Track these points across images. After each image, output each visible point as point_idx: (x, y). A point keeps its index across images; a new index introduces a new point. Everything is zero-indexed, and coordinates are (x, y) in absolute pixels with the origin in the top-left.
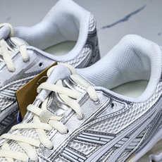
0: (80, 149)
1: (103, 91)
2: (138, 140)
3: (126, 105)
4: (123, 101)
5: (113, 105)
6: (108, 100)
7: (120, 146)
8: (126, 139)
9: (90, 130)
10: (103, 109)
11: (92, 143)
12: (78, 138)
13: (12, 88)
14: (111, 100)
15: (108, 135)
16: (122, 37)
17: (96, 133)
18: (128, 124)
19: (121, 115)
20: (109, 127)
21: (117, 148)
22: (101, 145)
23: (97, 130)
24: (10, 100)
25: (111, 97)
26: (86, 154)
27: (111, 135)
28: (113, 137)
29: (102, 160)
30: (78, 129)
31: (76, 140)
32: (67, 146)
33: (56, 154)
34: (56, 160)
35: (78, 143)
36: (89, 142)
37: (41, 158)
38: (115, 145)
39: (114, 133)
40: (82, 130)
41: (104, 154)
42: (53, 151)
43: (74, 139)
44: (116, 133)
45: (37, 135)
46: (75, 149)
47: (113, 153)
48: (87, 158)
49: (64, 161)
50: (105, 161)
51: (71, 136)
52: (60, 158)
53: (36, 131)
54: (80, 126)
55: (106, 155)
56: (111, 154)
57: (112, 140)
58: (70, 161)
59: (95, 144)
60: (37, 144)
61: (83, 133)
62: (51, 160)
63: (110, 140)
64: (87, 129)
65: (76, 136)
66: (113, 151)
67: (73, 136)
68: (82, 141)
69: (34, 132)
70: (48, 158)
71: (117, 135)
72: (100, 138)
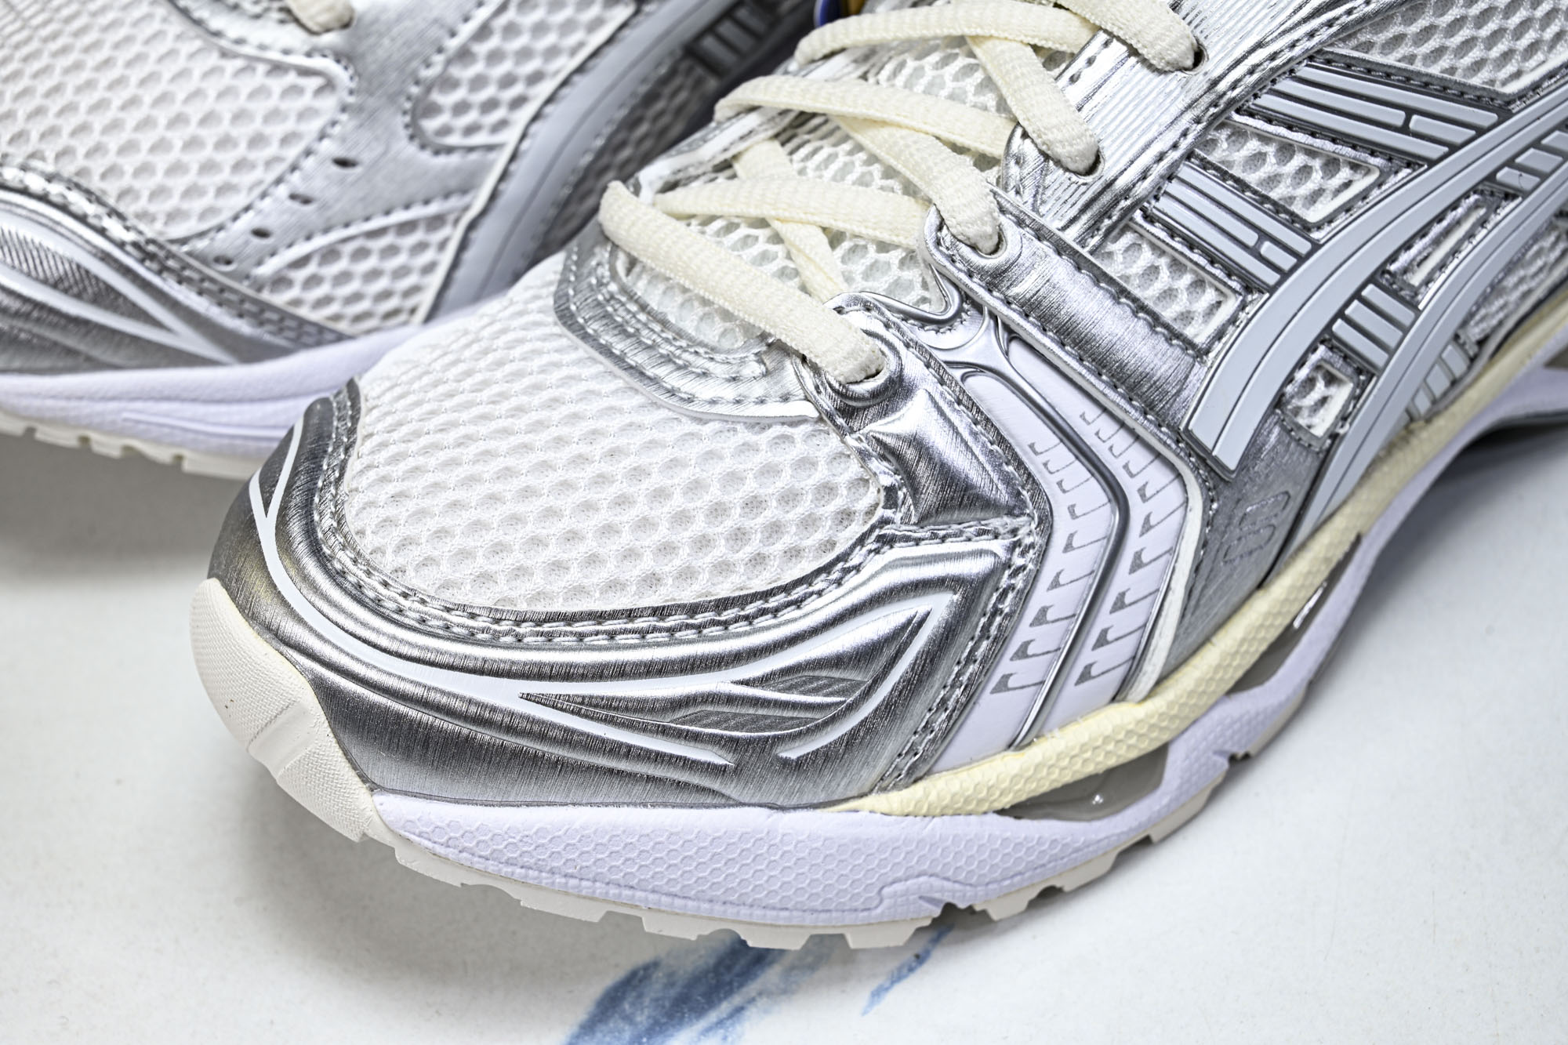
0: (1273, 180)
7: (1527, 182)
9: (1344, 52)
11: (1355, 142)
12: (1267, 101)
15: (1461, 94)
17: (1386, 75)
20: (1468, 44)
21: (1509, 195)
22: (1413, 162)
23: (1391, 59)
26: (1313, 215)
27: (1481, 99)
28: (1490, 117)
29: (1405, 270)
30: (1273, 40)
31: (1252, 115)
32: (1189, 155)
33: (1115, 202)
34: (1111, 247)
35: (1265, 138)
36: (1336, 137)
37: (1020, 223)
38: (1499, 175)
39: (1498, 88)
40: (1297, 51)
41: (1422, 233)
42: (1097, 187)
43: (1238, 111)
44: (1513, 88)
45: (988, 83)
46: (1237, 180)
47: (1484, 232)
48: (1316, 246)
49: (1163, 253)
50: (1428, 281)
51: (1222, 86)
52: (1141, 236)
53: (972, 55)
54: (1283, 17)
55: (1437, 242)
56: (1470, 235)
57: (1481, 131)
58: (1205, 253)
59: (1373, 154)
60: (990, 137)
61: (1304, 71)
62: (1083, 245)
63: (1472, 133)
64: (1332, 45)
65: (1255, 92)
66: (1482, 212)
67: (1233, 87)
68: (1292, 124)
69: (962, 61)
70: (1064, 229)
71: (1514, 107)
72: (1410, 112)
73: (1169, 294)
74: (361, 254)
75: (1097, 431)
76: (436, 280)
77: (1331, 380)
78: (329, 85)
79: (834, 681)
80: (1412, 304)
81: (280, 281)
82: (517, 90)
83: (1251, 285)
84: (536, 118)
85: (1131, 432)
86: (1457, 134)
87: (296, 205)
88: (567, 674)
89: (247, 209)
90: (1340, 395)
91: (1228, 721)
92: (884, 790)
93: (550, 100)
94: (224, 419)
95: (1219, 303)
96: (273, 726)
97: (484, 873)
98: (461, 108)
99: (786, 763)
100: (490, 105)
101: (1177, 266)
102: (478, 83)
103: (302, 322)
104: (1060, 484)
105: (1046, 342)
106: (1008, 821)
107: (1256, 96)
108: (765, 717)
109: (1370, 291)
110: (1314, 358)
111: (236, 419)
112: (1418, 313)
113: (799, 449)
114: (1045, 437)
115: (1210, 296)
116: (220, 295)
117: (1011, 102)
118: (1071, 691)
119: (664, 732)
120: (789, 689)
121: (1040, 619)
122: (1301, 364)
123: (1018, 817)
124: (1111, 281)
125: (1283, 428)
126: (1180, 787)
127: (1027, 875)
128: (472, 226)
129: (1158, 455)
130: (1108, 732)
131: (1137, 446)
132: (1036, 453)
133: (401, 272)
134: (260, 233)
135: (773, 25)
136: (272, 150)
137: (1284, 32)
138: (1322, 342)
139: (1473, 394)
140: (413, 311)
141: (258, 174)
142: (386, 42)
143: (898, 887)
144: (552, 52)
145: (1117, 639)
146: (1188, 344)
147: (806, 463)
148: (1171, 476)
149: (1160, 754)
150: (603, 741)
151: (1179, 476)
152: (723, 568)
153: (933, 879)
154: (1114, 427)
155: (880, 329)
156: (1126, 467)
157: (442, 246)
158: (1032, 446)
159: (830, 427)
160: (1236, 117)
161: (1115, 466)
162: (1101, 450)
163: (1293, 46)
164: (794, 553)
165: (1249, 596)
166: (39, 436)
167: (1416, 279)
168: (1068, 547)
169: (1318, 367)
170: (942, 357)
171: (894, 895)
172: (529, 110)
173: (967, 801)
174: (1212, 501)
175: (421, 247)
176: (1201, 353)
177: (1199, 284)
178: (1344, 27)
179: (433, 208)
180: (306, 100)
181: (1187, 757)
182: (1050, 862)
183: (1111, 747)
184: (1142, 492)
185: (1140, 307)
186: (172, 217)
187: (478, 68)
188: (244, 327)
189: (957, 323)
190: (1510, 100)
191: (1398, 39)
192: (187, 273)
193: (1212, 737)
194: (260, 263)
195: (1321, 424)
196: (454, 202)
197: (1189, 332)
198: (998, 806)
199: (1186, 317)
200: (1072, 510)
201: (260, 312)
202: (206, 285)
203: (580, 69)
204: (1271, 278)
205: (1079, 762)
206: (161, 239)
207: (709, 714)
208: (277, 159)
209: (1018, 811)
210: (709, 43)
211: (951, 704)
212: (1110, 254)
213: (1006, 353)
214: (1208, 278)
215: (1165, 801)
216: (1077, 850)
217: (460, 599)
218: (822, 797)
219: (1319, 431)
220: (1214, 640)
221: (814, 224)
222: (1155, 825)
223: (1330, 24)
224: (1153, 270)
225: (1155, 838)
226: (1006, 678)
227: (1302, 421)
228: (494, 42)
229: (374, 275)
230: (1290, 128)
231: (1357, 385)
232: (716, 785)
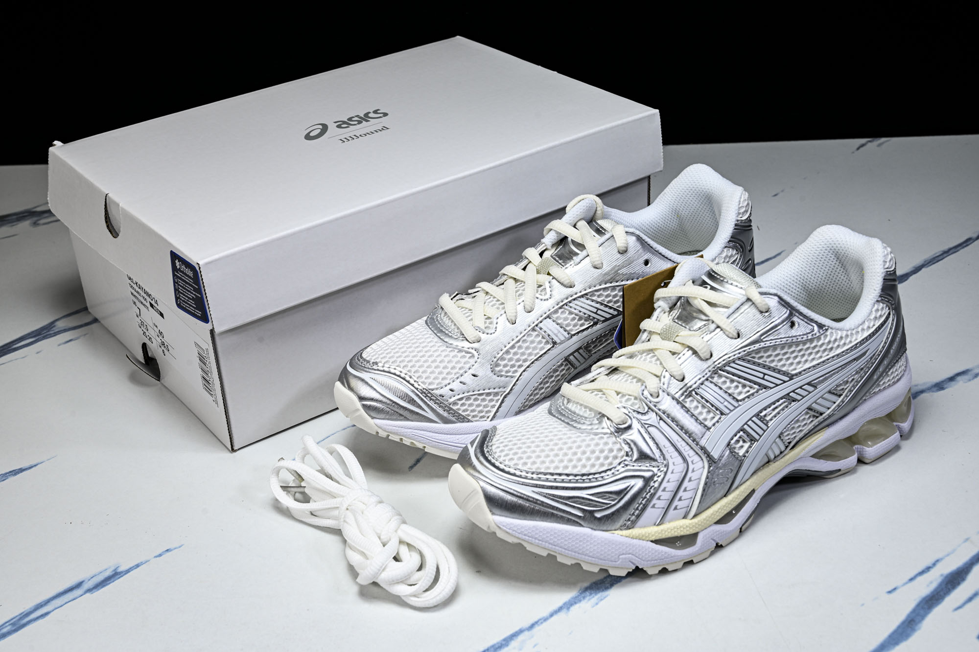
0: (729, 388)
1: (780, 298)
2: (833, 398)
3: (816, 328)
4: (812, 320)
5: (793, 324)
6: (785, 313)
7: (799, 397)
8: (810, 388)
9: (748, 358)
10: (776, 326)
11: (750, 381)
12: (727, 368)
13: (594, 298)
14: (791, 315)
15: (779, 372)
16: (815, 229)
17: (759, 365)
18: (815, 363)
19: (804, 343)
21: (794, 400)
22: (766, 387)
23: (760, 361)
24: (588, 318)
25: (793, 311)
26: (739, 398)
27: (785, 373)
28: (787, 379)
29: (765, 416)
30: (730, 353)
31: (723, 371)
32: (707, 380)
33: (688, 389)
34: (687, 400)
35: (727, 378)
36: (745, 379)
37: (663, 391)
38: (790, 394)
39: (790, 372)
40: (736, 356)
41: (769, 406)
42: (684, 384)
43: (720, 370)
44: (794, 372)
45: (658, 359)
46: (719, 387)
47: (787, 409)
48: (740, 405)
49: (700, 403)
50: (771, 420)
51: (716, 363)
52: (694, 398)
53: (654, 353)
54: (732, 349)
55: (774, 410)
56: (783, 409)
57: (785, 382)
58: (711, 404)
59: (755, 384)
60: (658, 370)
61: (737, 362)
62: (680, 398)
63: (782, 382)
64: (745, 356)
65: (725, 365)
66: (786, 404)
67: (719, 364)
68: (734, 374)
69: (652, 354)
70: (675, 394)
71: (794, 377)
72: (765, 374)
73: (701, 413)
74: (476, 400)
75: (681, 445)
76: (494, 410)
77: (744, 441)
78: (473, 356)
79: (610, 497)
80: (766, 425)
81: (455, 403)
82: (521, 363)
83: (722, 414)
84: (524, 371)
85: (690, 446)
86: (779, 382)
87: (461, 384)
88: (543, 487)
89: (449, 384)
90: (746, 445)
91: (715, 531)
92: (621, 530)
93: (528, 367)
94: (437, 438)
95: (714, 417)
96: (470, 496)
97: (518, 538)
98: (505, 366)
99: (596, 518)
100: (513, 366)
101: (703, 407)
102: (510, 360)
103: (460, 415)
104: (671, 456)
105: (669, 421)
106: (654, 544)
107: (725, 367)
108: (592, 504)
109: (754, 419)
110: (738, 435)
111: (440, 438)
112: (768, 427)
113: (605, 440)
114: (668, 444)
115: (712, 415)
116: (440, 404)
117: (663, 363)
118: (671, 512)
119: (566, 504)
120: (598, 498)
121: (664, 490)
122: (735, 435)
123: (657, 544)
124: (686, 407)
125: (730, 451)
126: (701, 546)
127: (658, 561)
128: (505, 397)
129: (697, 453)
130: (681, 525)
131: (691, 450)
132: (665, 448)
133: (486, 406)
134: (452, 390)
135: (590, 357)
136: (457, 370)
137: (732, 352)
138: (742, 431)
139: (787, 457)
140: (488, 417)
141: (452, 376)
142: (488, 347)
143: (623, 556)
144: (530, 354)
145: (684, 500)
146: (705, 426)
147: (606, 444)
148: (701, 459)
149: (695, 535)
150: (551, 505)
151: (702, 460)
152: (584, 466)
153: (633, 556)
154: (686, 444)
155: (627, 413)
156: (688, 455)
157: (497, 401)
158: (664, 446)
159: (613, 436)
160: (720, 372)
161: (685, 454)
162: (682, 450)
163: (734, 355)
164: (602, 465)
165: (721, 498)
166: (390, 438)
167: (768, 418)
168: (672, 473)
169: (740, 437)
170: (643, 422)
171: (622, 559)
172: (523, 368)
173: (643, 536)
174: (711, 467)
175: (491, 400)
176: (709, 429)
177: (709, 412)
178: (748, 352)
179: (496, 390)
180: (466, 359)
181: (703, 538)
182: (665, 558)
183: (682, 529)
184: (692, 462)
185: (692, 415)
186: (430, 384)
187: (511, 356)
188: (445, 414)
189: (646, 414)
190: (793, 375)
191: (762, 357)
192: (432, 398)
193: (710, 534)
194: (450, 398)
195: (741, 452)
196: (501, 389)
197: (706, 423)
198: (651, 539)
199: (705, 419)
200: (674, 463)
201: (449, 410)
202: (437, 401)
203: (536, 360)
204: (728, 411)
205: (673, 532)
206: (427, 389)
207: (578, 501)
208: (458, 373)
209: (656, 542)
210: (571, 357)
211: (640, 508)
212: (686, 402)
213: (659, 423)
214: (712, 410)
215: (697, 549)
216: (672, 557)
217: (518, 468)
218: (605, 528)
219: (741, 454)
220: (712, 507)
221: (613, 390)
222: (695, 557)
223: (744, 351)
224: (697, 407)
225: (695, 562)
226: (654, 504)
227: (736, 451)
228: (516, 350)
229: (478, 406)
230: (733, 375)
231: (751, 444)
232: (578, 521)
